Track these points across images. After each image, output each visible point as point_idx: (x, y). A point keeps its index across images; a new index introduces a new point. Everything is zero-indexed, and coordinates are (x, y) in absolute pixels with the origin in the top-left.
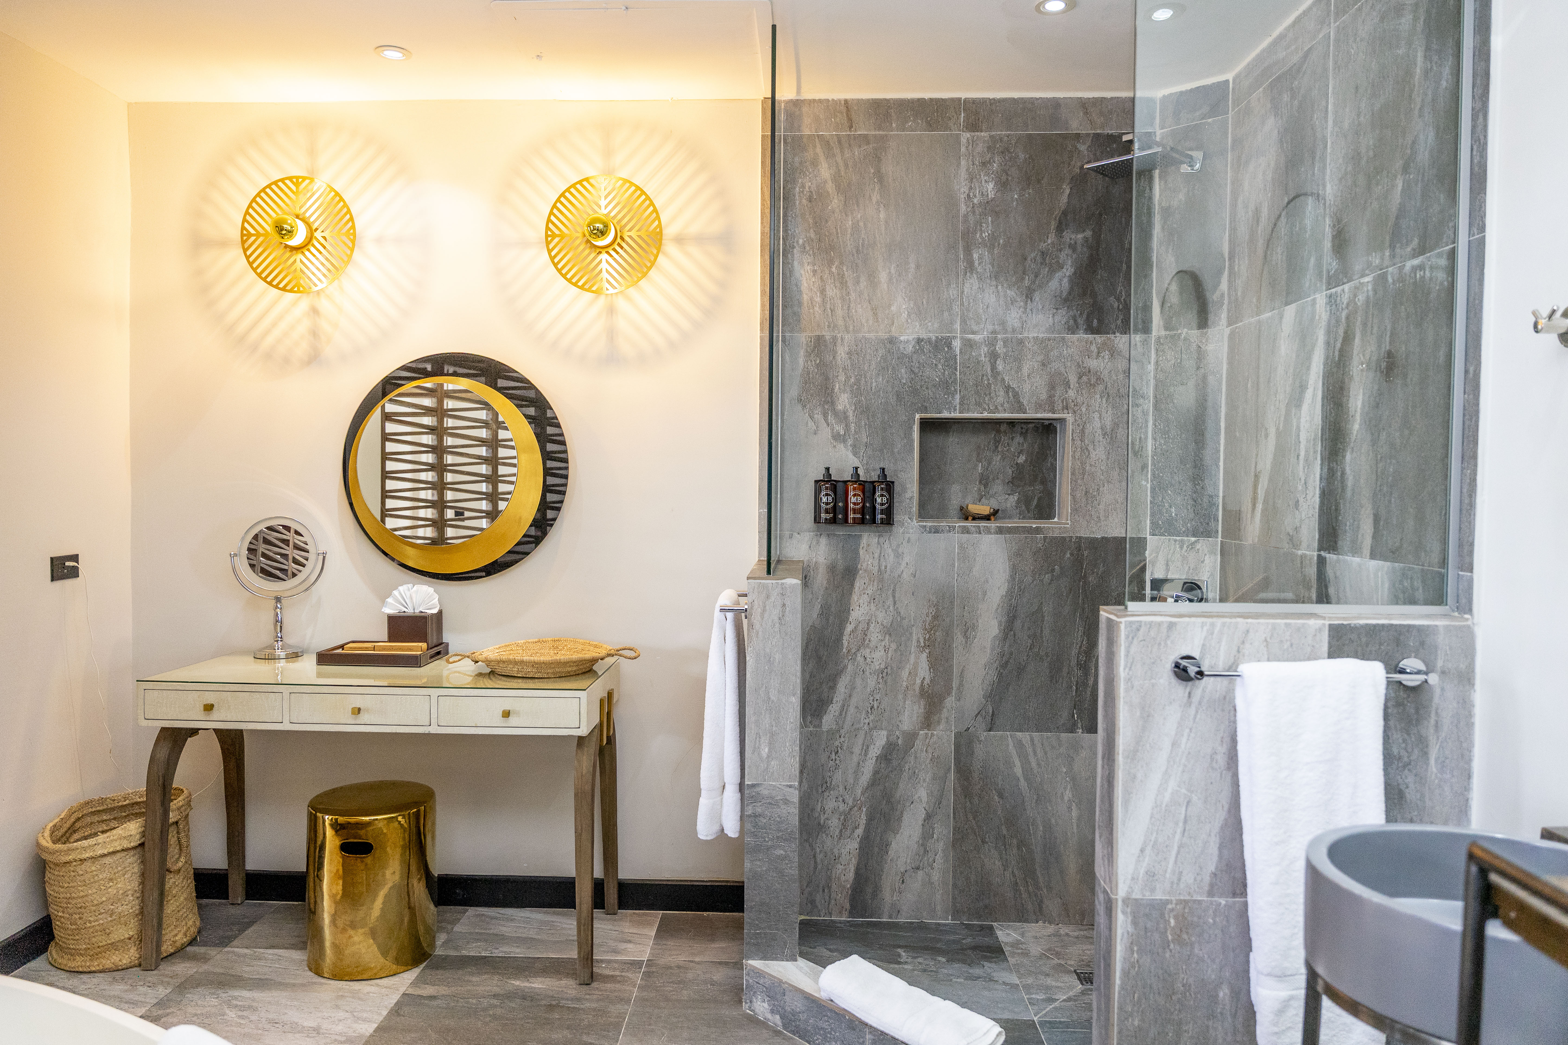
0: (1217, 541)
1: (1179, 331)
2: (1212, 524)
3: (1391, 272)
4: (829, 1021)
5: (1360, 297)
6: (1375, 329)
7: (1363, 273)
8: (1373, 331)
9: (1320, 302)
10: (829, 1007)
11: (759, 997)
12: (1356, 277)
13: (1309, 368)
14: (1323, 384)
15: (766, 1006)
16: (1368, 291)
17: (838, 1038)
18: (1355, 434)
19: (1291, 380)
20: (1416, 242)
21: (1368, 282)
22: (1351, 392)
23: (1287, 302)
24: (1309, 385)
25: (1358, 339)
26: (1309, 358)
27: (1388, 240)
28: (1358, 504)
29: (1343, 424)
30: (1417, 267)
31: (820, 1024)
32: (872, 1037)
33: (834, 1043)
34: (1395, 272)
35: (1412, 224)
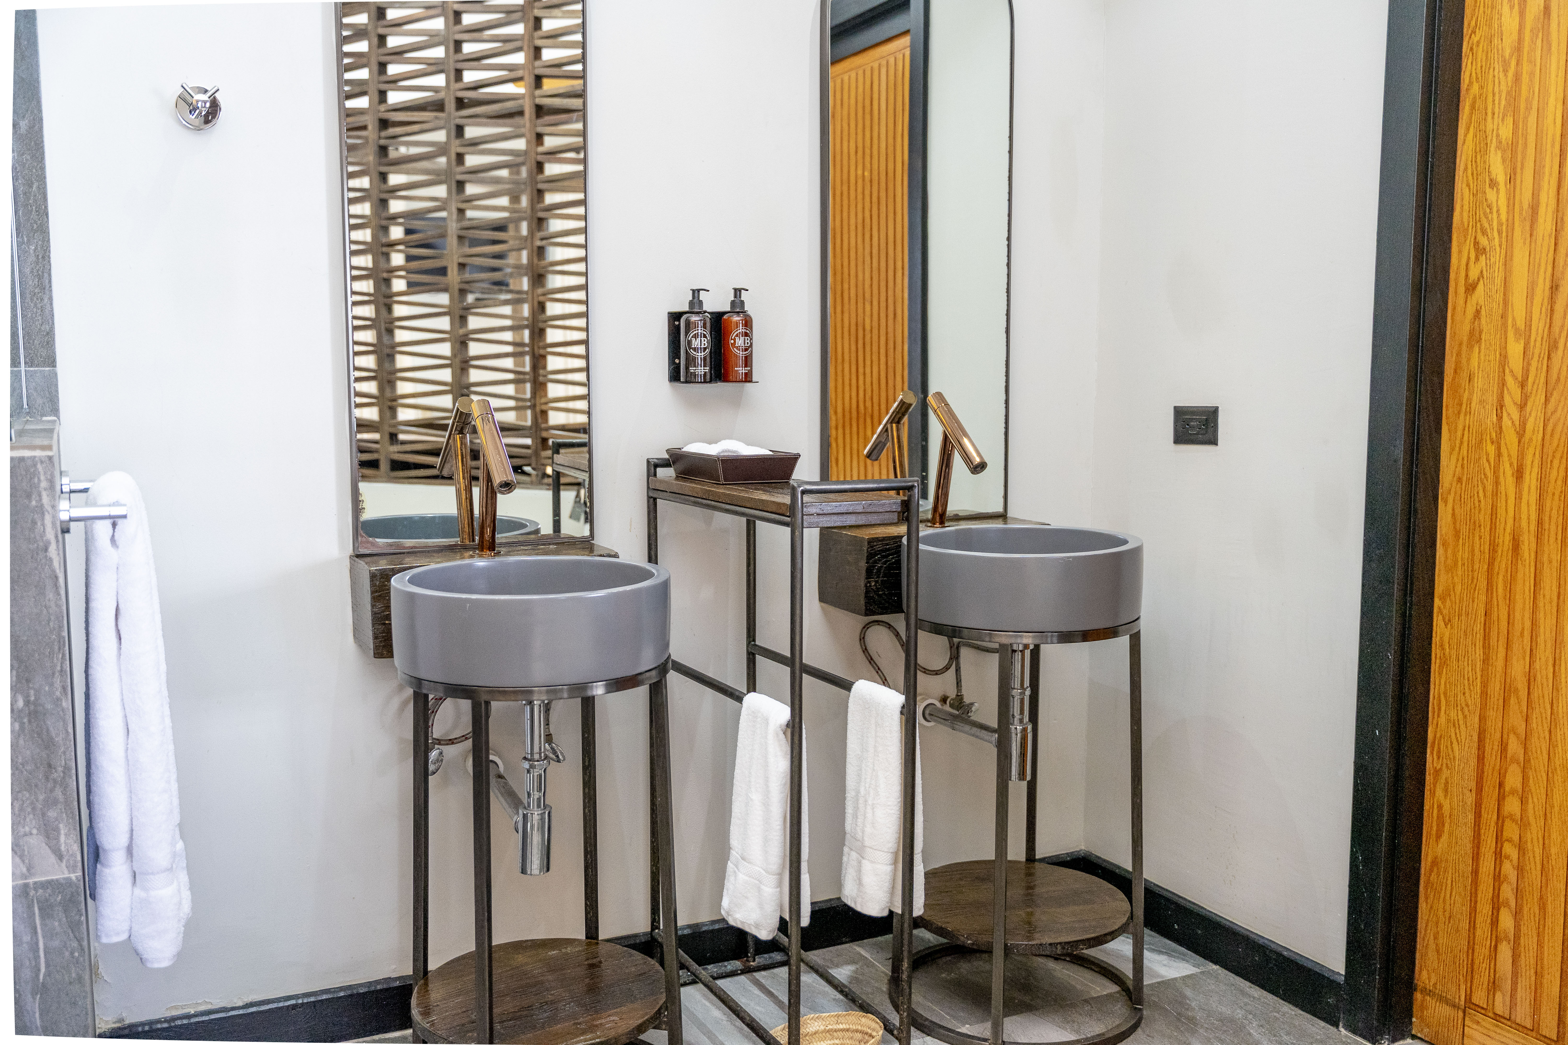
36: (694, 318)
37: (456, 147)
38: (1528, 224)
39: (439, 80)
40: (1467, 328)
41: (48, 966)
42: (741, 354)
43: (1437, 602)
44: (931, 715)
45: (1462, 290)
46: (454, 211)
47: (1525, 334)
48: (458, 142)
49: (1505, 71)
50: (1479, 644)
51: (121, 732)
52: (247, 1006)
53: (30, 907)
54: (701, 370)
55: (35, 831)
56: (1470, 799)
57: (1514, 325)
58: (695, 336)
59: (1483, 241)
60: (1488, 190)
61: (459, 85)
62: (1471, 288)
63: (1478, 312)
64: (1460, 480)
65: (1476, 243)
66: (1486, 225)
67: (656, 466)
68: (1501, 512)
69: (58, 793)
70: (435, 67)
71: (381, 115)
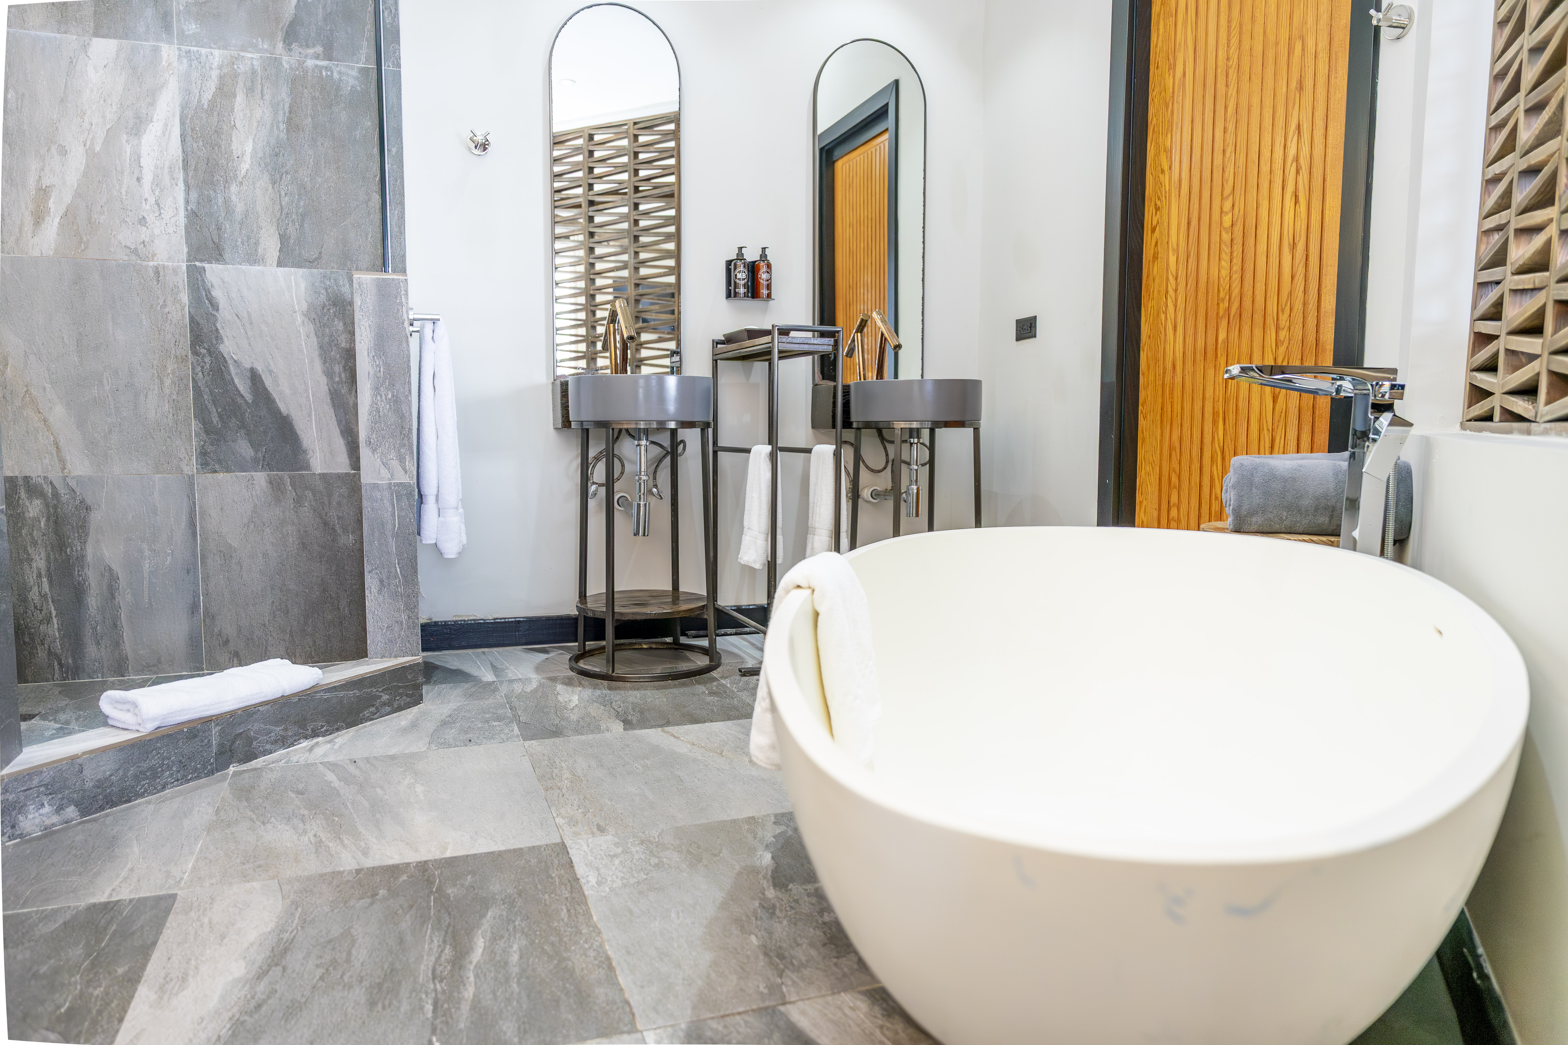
3: (288, 61)
4: (159, 753)
5: (241, 66)
6: (267, 97)
7: (243, 49)
8: (264, 98)
9: (169, 52)
10: (159, 735)
11: (31, 807)
12: (232, 48)
13: (152, 104)
14: (182, 123)
15: (47, 809)
16: (252, 64)
17: (173, 762)
18: (243, 171)
19: (114, 109)
20: (319, 49)
21: (252, 59)
22: (234, 138)
23: (96, 34)
24: (155, 118)
25: (240, 99)
26: (153, 95)
27: (280, 36)
28: (255, 226)
29: (223, 161)
30: (322, 67)
31: (145, 765)
32: (219, 728)
33: (168, 773)
34: (292, 62)
35: (313, 35)
36: (739, 263)
37: (634, 215)
38: (1177, 190)
39: (624, 176)
40: (1152, 252)
41: (399, 524)
42: (765, 283)
43: (1140, 407)
44: (875, 495)
45: (1150, 232)
47: (1177, 251)
48: (635, 213)
49: (1167, 109)
50: (1159, 426)
51: (434, 436)
52: (495, 619)
53: (392, 494)
54: (742, 290)
55: (395, 458)
56: (1155, 514)
57: (1172, 246)
58: (739, 272)
59: (1158, 203)
60: (1160, 175)
61: (637, 178)
62: (1153, 230)
63: (1157, 242)
64: (1150, 336)
65: (1156, 205)
66: (1160, 194)
67: (717, 343)
68: (1167, 350)
69: (406, 441)
70: (622, 169)
71: (591, 198)
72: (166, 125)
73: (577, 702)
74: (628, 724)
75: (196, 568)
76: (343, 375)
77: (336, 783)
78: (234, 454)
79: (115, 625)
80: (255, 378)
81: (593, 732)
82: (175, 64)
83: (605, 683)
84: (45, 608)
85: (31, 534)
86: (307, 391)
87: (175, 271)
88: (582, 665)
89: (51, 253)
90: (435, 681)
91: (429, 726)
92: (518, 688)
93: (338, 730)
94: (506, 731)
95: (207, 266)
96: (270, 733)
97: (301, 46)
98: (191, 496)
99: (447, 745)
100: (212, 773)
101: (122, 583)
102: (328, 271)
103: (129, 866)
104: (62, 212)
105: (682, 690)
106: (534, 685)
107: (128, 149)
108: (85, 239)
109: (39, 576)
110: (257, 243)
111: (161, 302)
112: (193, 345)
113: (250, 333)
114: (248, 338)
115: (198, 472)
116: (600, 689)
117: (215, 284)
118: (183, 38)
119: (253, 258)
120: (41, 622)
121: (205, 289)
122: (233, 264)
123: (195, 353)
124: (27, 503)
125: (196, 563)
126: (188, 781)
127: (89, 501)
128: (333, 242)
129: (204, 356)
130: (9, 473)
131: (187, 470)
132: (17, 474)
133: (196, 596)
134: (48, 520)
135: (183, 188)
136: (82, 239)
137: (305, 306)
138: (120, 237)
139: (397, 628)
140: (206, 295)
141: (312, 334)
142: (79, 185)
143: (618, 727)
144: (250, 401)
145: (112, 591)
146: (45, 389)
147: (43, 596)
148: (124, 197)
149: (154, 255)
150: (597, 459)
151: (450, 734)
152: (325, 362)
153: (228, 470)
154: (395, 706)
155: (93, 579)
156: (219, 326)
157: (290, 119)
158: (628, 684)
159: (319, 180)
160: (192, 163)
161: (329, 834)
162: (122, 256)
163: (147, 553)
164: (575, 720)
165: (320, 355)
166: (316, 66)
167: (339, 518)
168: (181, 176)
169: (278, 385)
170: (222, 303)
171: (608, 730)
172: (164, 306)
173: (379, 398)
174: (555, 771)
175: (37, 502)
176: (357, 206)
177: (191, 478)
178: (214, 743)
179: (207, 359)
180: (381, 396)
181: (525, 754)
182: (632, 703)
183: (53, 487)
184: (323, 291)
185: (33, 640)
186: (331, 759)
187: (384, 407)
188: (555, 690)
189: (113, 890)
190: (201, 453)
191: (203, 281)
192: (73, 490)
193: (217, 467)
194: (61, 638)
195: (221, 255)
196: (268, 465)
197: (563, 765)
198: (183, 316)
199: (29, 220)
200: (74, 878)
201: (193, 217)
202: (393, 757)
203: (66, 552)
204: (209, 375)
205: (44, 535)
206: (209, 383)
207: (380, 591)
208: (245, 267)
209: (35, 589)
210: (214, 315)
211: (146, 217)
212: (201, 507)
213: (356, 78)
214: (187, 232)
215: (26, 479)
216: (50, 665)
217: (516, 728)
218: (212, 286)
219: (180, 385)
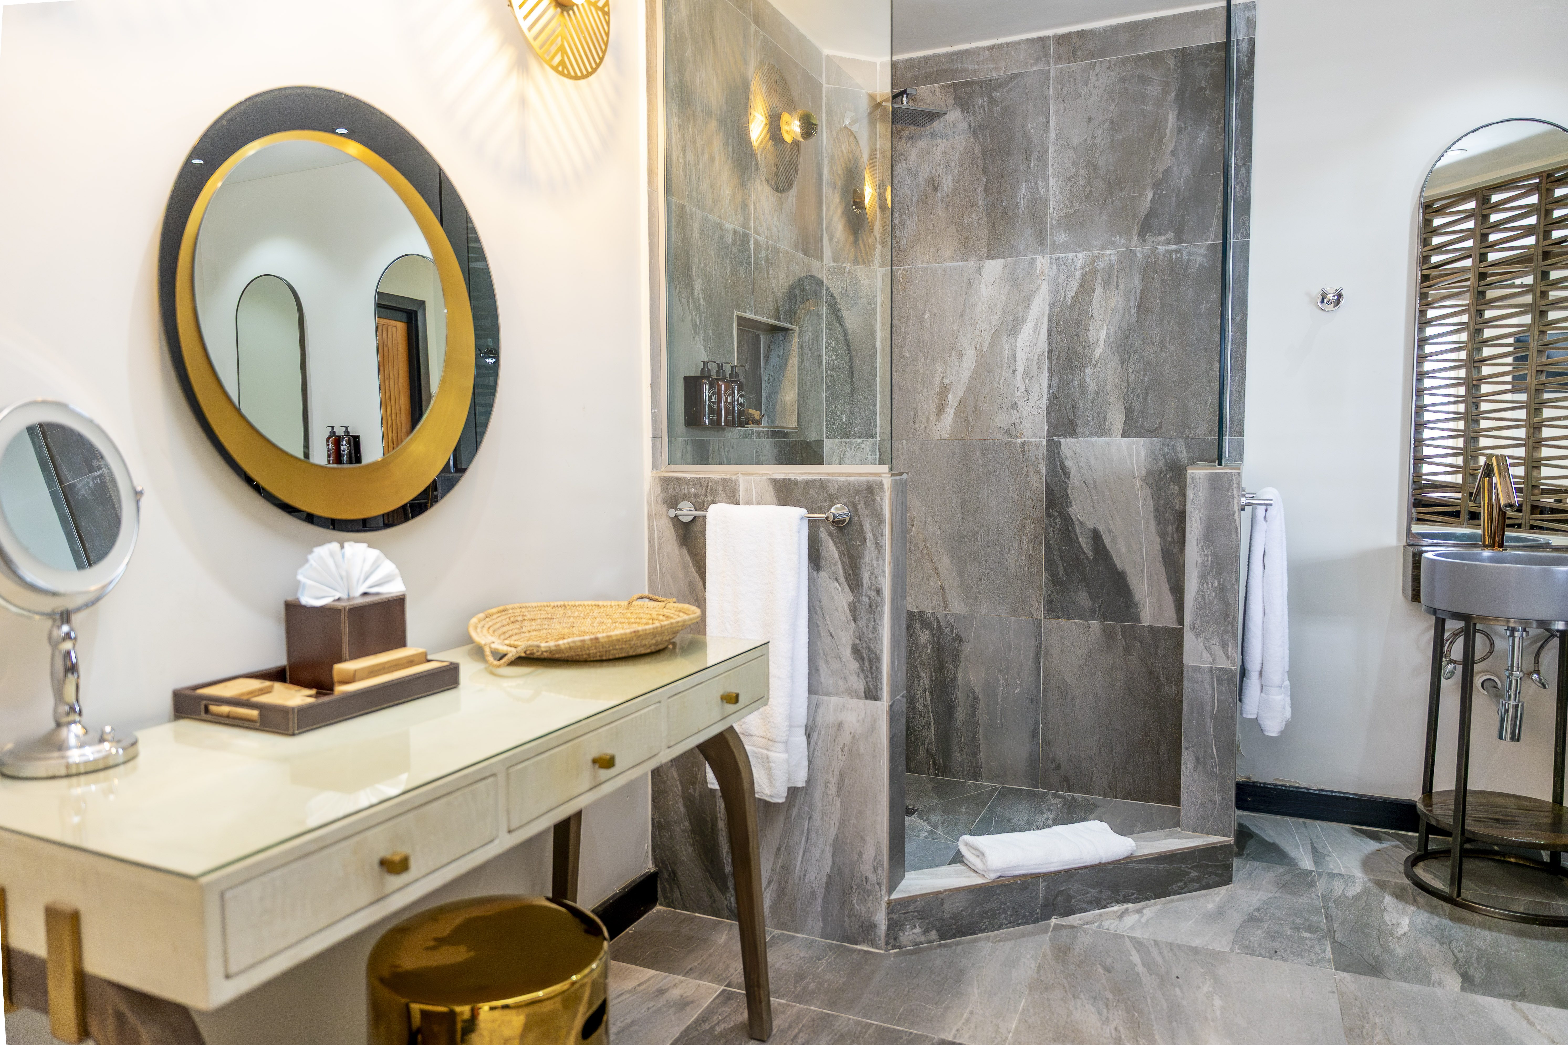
0: (880, 438)
1: (844, 265)
2: (873, 428)
3: (1141, 251)
4: (998, 898)
5: (1100, 263)
6: (1122, 287)
7: (1103, 248)
8: (1119, 288)
9: (1042, 262)
10: (999, 884)
11: (908, 926)
12: (1094, 249)
13: (1027, 308)
14: (1050, 320)
15: (918, 930)
16: (1110, 260)
17: (1008, 907)
18: (1097, 355)
19: (999, 315)
20: (1170, 235)
21: (1111, 254)
22: (1091, 327)
23: (989, 257)
24: (1028, 320)
25: (1098, 291)
26: (1027, 301)
27: (1136, 229)
28: (1105, 402)
29: (1080, 349)
30: (1173, 251)
31: (987, 907)
32: (1046, 884)
33: (1003, 915)
34: (1145, 251)
35: (1165, 223)
37: (1541, 287)
41: (1218, 707)
46: (1537, 333)
48: (1543, 283)
52: (1319, 790)
53: (1212, 678)
55: (1217, 644)
61: (1547, 242)
69: (1230, 628)
71: (1481, 270)
72: (1037, 323)
73: (1406, 929)
74: (1468, 982)
75: (1038, 700)
76: (1175, 536)
77: (1140, 968)
78: (1074, 604)
79: (974, 739)
80: (1096, 537)
81: (1420, 981)
82: (1047, 271)
83: (1447, 906)
84: (926, 716)
85: (921, 657)
86: (1141, 549)
87: (1037, 446)
88: (1420, 871)
89: (947, 436)
90: (1248, 855)
91: (1236, 918)
92: (1338, 887)
93: (1147, 899)
94: (1317, 949)
95: (1062, 440)
96: (1087, 894)
97: (1154, 235)
98: (1038, 637)
99: (1250, 950)
100: (1037, 921)
101: (982, 704)
102: (1167, 439)
103: (970, 1008)
104: (956, 403)
105: (1552, 945)
106: (1357, 889)
107: (1007, 347)
108: (971, 424)
109: (924, 690)
110: (1105, 418)
111: (1024, 472)
112: (1047, 509)
113: (1095, 498)
114: (1093, 502)
115: (1045, 618)
116: (1438, 915)
117: (1068, 456)
118: (1055, 248)
119: (1101, 431)
120: (923, 727)
121: (1059, 461)
122: (1084, 438)
123: (1049, 515)
124: (920, 633)
125: (1038, 695)
126: (1019, 925)
127: (962, 634)
128: (1173, 411)
129: (1056, 517)
130: (909, 609)
131: (1036, 615)
132: (914, 609)
133: (1037, 723)
134: (933, 647)
135: (1047, 375)
136: (969, 424)
137: (1144, 472)
138: (997, 420)
139: (1210, 806)
140: (1061, 466)
141: (1150, 497)
142: (970, 381)
143: (1453, 983)
144: (1091, 558)
145: (973, 711)
146: (937, 544)
147: (926, 706)
148: (1002, 387)
149: (1022, 433)
150: (1456, 635)
151: (1257, 935)
152: (1159, 523)
153: (1069, 618)
154: (1204, 884)
155: (960, 696)
156: (1069, 492)
157: (1140, 303)
158: (1477, 917)
159: (1164, 355)
160: (1056, 353)
161: (1128, 1032)
162: (998, 436)
163: (1001, 681)
164: (1401, 955)
165: (1156, 517)
166: (1167, 251)
167: (1164, 669)
168: (1046, 365)
169: (1116, 544)
170: (1073, 471)
171: (1440, 984)
172: (1027, 475)
173: (1205, 585)
174: (1367, 1026)
175: (927, 632)
176: (1199, 376)
177: (1039, 622)
178: (1040, 895)
179: (1058, 521)
180: (1207, 583)
181: (1335, 989)
182: (1479, 950)
183: (938, 621)
184: (1162, 458)
185: (916, 739)
186: (1137, 934)
187: (1210, 594)
188: (1382, 902)
189: (958, 1030)
190: (1048, 601)
191: (1059, 453)
192: (952, 626)
193: (1060, 614)
194: (937, 742)
195: (1074, 430)
196: (1103, 615)
197: (1377, 1020)
198: (1041, 483)
199: (934, 411)
200: (932, 1006)
201: (1054, 399)
202: (1195, 951)
203: (943, 674)
204: (1059, 533)
205: (929, 659)
206: (1059, 541)
207: (1195, 769)
208: (1094, 439)
209: (921, 700)
210: (1066, 483)
211: (1017, 402)
212: (1045, 647)
213: (1204, 256)
214: (1048, 412)
215: (921, 614)
216: (928, 763)
217: (1329, 949)
218: (1066, 457)
219: (1036, 542)
